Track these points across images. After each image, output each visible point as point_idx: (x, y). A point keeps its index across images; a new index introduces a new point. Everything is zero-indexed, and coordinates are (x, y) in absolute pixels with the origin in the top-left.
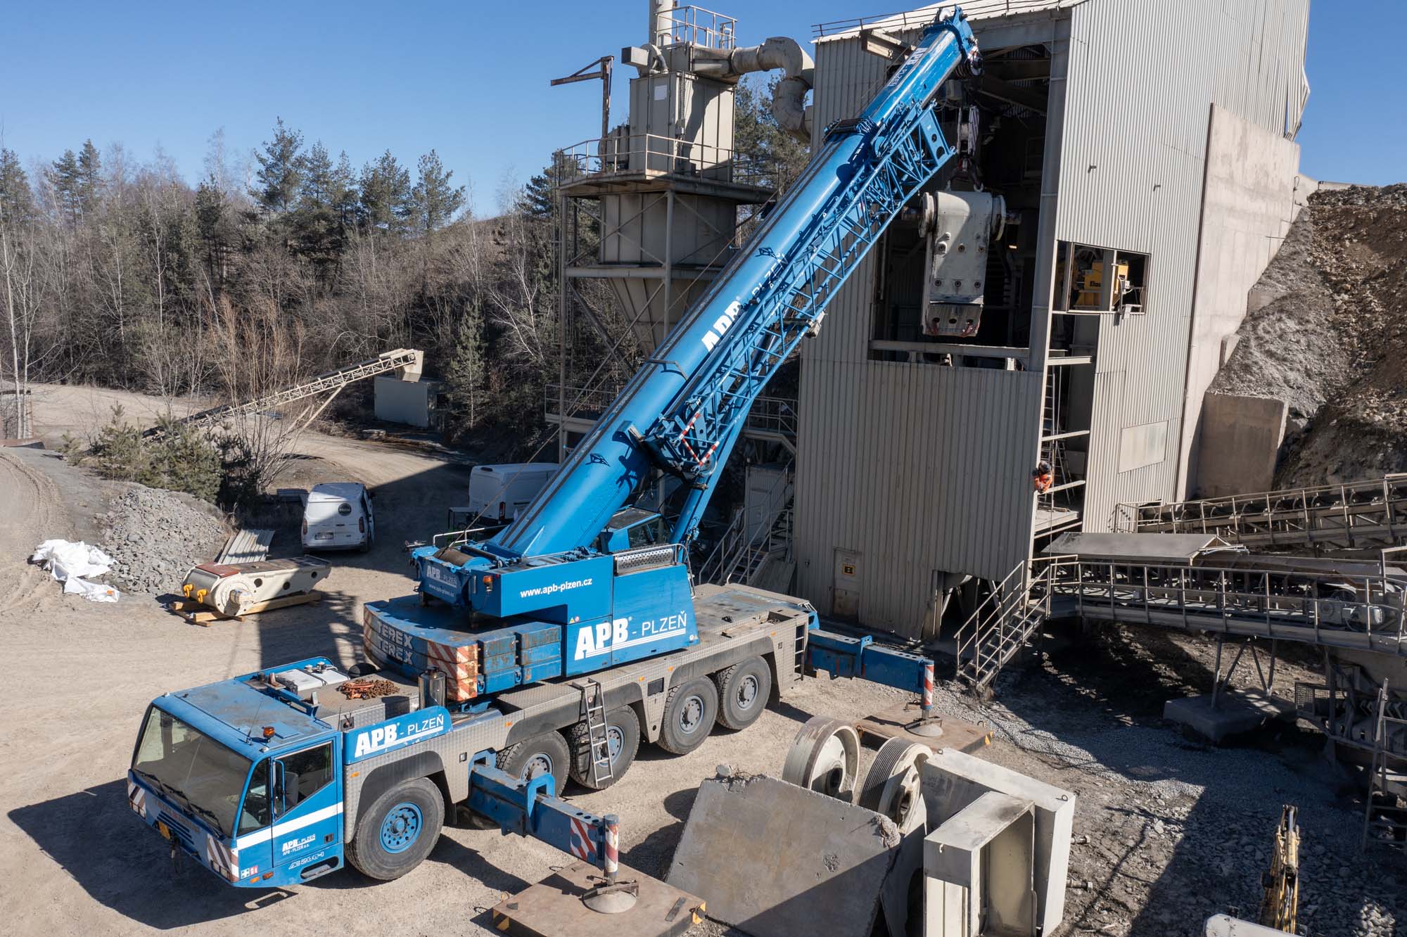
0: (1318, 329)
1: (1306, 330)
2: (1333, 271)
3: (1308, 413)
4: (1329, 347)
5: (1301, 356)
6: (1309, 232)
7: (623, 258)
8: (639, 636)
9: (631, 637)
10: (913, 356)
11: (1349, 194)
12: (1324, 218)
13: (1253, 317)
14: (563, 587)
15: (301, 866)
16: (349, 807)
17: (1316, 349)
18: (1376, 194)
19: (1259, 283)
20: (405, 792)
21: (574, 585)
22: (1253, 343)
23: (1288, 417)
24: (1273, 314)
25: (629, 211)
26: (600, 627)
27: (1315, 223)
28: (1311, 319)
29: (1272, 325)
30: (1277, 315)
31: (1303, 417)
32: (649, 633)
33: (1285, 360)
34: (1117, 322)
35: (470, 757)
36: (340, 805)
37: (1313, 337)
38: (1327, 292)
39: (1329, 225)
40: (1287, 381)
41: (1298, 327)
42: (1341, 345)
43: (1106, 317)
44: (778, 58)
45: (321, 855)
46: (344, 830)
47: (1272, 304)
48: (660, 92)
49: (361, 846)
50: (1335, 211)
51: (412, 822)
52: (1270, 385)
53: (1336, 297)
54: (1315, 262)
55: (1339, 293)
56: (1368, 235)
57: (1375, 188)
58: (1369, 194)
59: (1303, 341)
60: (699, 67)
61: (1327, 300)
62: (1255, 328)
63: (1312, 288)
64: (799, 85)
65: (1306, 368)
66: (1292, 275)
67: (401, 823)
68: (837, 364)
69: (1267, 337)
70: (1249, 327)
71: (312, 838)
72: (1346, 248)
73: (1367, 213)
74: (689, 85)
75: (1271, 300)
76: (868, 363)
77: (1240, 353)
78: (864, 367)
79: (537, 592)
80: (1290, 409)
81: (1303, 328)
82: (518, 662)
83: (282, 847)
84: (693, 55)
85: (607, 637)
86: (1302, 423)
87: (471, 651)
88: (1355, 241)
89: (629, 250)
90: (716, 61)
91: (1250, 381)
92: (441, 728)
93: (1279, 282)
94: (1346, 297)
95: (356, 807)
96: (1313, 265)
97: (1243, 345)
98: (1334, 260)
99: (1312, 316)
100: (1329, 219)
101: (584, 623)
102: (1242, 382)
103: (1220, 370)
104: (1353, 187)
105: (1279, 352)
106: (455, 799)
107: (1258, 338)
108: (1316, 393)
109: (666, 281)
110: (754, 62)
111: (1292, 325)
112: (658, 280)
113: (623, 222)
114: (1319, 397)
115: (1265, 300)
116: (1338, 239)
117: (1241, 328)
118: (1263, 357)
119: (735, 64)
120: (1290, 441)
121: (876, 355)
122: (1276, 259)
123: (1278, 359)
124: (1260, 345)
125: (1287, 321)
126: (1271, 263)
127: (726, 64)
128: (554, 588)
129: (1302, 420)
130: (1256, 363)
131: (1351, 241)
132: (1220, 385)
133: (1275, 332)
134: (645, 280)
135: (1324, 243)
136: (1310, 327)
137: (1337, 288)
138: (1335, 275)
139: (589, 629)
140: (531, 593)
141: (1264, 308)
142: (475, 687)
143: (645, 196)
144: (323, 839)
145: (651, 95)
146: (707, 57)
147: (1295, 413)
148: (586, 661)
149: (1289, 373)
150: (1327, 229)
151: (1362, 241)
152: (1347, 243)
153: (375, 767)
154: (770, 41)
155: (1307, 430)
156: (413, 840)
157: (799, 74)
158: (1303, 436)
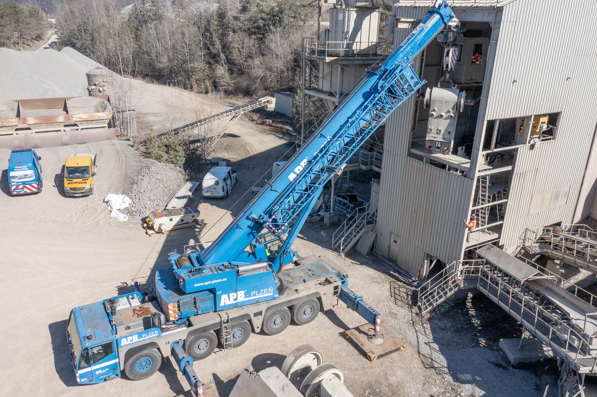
7: (324, 90)
8: (250, 296)
9: (246, 297)
14: (213, 282)
15: (104, 377)
16: (121, 360)
21: (218, 281)
25: (327, 69)
26: (231, 295)
32: (255, 295)
34: (532, 148)
35: (171, 342)
36: (117, 360)
43: (523, 148)
45: (112, 374)
48: (340, 17)
51: (148, 362)
60: (358, 4)
67: (144, 363)
68: (396, 155)
71: (108, 369)
74: (353, 14)
76: (407, 158)
78: (406, 159)
79: (202, 284)
82: (195, 307)
83: (95, 372)
85: (235, 297)
87: (174, 305)
89: (326, 86)
90: (366, 1)
92: (157, 334)
95: (124, 360)
101: (224, 293)
106: (166, 356)
113: (324, 74)
128: (209, 282)
139: (226, 295)
140: (199, 285)
142: (177, 316)
144: (112, 370)
145: (337, 17)
148: (225, 306)
153: (130, 348)
156: (149, 368)
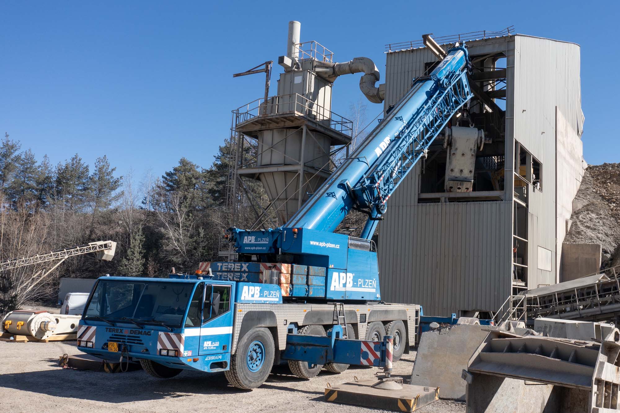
0: (606, 217)
1: (601, 218)
2: (606, 195)
3: (610, 251)
4: (613, 224)
5: (601, 228)
6: (591, 180)
7: (273, 163)
8: (357, 286)
9: (353, 285)
10: (443, 199)
11: (604, 167)
12: (596, 175)
13: (576, 214)
14: (328, 245)
15: (211, 360)
16: (236, 332)
17: (607, 225)
18: (616, 165)
19: (575, 199)
20: (260, 332)
21: (332, 246)
22: (579, 223)
23: (602, 253)
24: (584, 212)
25: (278, 138)
26: (341, 275)
27: (593, 177)
28: (602, 213)
29: (585, 216)
30: (587, 212)
31: (608, 253)
32: (361, 286)
33: (595, 229)
34: (534, 191)
35: (288, 323)
36: (232, 327)
37: (604, 220)
38: (605, 203)
39: (599, 178)
40: (598, 238)
41: (597, 217)
42: (617, 223)
43: (531, 186)
44: (360, 67)
45: (220, 357)
46: (232, 346)
47: (583, 208)
48: (298, 80)
49: (238, 359)
50: (600, 172)
51: (260, 356)
52: (591, 239)
53: (610, 205)
54: (597, 191)
55: (611, 203)
56: (617, 180)
57: (615, 164)
58: (613, 166)
59: (600, 222)
60: (318, 70)
61: (606, 206)
62: (578, 217)
63: (598, 201)
64: (373, 77)
65: (605, 233)
66: (588, 197)
67: (255, 354)
68: (401, 207)
69: (584, 220)
70: (575, 217)
71: (217, 344)
72: (609, 186)
73: (614, 172)
74: (313, 77)
75: (582, 206)
76: (418, 205)
77: (574, 227)
78: (416, 207)
79: (317, 243)
80: (603, 249)
81: (599, 217)
83: (204, 344)
84: (315, 64)
85: (344, 281)
86: (609, 256)
88: (612, 183)
89: (277, 157)
90: (327, 67)
91: (582, 238)
92: (277, 300)
93: (584, 199)
94: (614, 205)
95: (239, 332)
96: (596, 193)
97: (574, 224)
98: (605, 191)
99: (602, 212)
100: (598, 175)
101: (335, 269)
102: (578, 238)
103: (567, 234)
104: (605, 164)
105: (591, 226)
106: (280, 349)
107: (580, 221)
108: (612, 243)
109: (301, 172)
110: (347, 68)
111: (594, 216)
112: (295, 172)
113: (275, 143)
114: (614, 244)
115: (580, 206)
116: (605, 183)
117: (571, 218)
118: (585, 228)
119: (337, 70)
120: (604, 265)
121: (421, 200)
122: (580, 191)
123: (592, 229)
124: (582, 224)
125: (591, 214)
126: (578, 192)
127: (332, 70)
128: (324, 244)
129: (608, 254)
130: (583, 231)
131: (610, 184)
132: (568, 240)
133: (587, 218)
134: (285, 172)
135: (599, 185)
136: (602, 216)
137: (610, 201)
138: (607, 196)
139: (337, 274)
140: (314, 243)
141: (579, 209)
143: (288, 130)
144: (222, 348)
145: (292, 81)
146: (322, 65)
147: (605, 252)
148: (335, 292)
149: (598, 234)
150: (598, 179)
151: (615, 183)
152: (609, 184)
153: (249, 310)
154: (356, 59)
155: (611, 259)
157: (373, 72)
158: (610, 262)
